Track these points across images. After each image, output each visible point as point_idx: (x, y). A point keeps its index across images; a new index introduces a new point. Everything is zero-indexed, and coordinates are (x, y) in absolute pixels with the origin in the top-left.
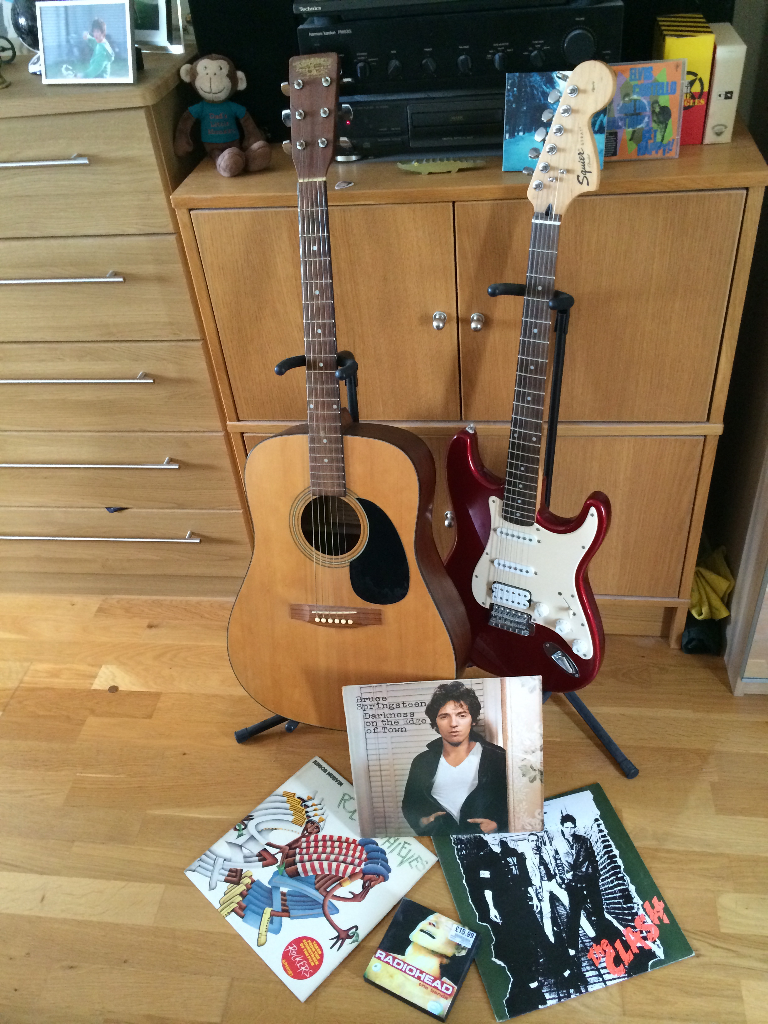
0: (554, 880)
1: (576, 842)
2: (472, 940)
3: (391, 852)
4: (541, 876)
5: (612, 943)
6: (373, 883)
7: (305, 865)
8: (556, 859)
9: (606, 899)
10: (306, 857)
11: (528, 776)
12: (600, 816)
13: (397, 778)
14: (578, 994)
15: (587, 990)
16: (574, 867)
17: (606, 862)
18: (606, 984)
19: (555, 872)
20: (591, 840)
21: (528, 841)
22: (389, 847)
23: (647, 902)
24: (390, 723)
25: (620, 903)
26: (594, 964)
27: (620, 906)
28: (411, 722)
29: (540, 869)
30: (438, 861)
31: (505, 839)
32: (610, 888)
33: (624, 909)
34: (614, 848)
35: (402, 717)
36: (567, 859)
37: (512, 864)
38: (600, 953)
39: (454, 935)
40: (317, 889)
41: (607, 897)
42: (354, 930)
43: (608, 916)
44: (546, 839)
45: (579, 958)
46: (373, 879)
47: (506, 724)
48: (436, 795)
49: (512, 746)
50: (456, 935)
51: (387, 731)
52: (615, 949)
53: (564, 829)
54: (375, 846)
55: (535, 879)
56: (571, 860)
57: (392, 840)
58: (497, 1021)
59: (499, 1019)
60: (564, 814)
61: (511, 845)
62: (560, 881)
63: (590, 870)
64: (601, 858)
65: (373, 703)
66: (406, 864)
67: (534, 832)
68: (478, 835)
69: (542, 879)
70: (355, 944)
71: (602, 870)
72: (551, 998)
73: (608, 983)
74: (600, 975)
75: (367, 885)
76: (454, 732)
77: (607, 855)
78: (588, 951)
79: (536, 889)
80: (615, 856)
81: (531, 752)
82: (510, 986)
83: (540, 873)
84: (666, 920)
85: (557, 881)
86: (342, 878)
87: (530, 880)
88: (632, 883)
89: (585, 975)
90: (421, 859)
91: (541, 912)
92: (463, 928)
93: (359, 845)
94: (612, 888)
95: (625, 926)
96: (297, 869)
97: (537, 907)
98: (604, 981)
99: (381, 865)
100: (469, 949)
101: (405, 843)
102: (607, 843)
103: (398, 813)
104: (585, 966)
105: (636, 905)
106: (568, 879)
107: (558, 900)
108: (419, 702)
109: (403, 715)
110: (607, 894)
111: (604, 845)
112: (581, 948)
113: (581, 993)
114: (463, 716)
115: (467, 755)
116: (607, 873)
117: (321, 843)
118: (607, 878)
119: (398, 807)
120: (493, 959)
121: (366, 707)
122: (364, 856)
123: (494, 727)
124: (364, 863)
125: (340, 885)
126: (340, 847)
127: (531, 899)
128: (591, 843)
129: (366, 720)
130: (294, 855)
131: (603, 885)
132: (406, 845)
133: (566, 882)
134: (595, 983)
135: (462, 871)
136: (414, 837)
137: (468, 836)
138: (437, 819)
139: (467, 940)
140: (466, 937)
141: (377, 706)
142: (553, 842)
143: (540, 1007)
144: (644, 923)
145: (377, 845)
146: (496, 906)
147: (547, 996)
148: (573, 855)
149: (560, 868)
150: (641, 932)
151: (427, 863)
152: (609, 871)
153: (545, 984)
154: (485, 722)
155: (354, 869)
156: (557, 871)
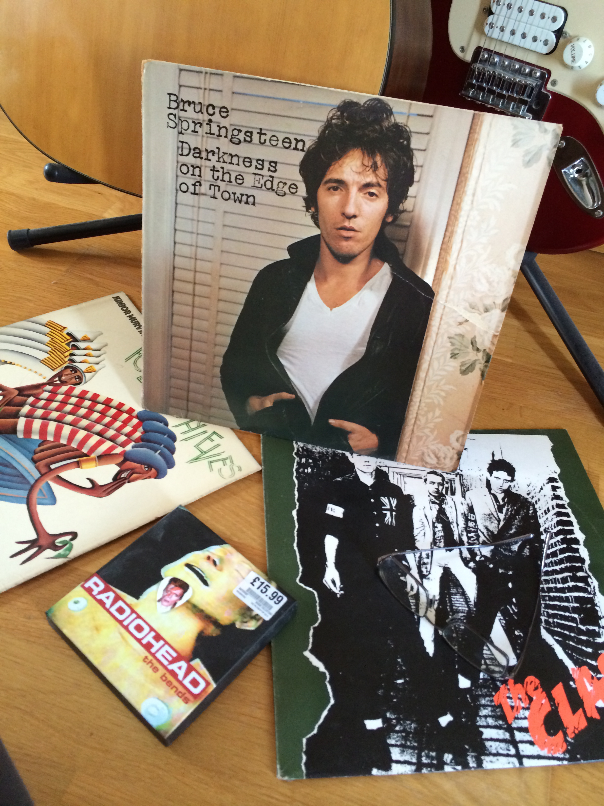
0: (456, 551)
1: (508, 503)
2: (276, 608)
3: (186, 440)
4: (434, 539)
5: (547, 688)
6: (135, 475)
7: (32, 422)
8: (467, 520)
9: (548, 606)
10: (39, 412)
11: (460, 360)
12: (559, 475)
13: (222, 306)
14: (459, 768)
15: (480, 764)
16: (499, 539)
17: (558, 547)
18: (521, 763)
19: (460, 539)
20: (536, 506)
21: (425, 480)
22: (184, 433)
24: (226, 177)
25: (573, 620)
26: (503, 717)
27: (574, 625)
28: (269, 185)
29: (434, 527)
30: (260, 472)
31: (385, 469)
32: (558, 590)
33: (581, 632)
34: (576, 527)
35: (252, 169)
36: (486, 523)
37: (388, 507)
38: (520, 699)
39: (245, 589)
40: (34, 461)
41: (551, 603)
42: (68, 538)
43: (546, 637)
44: (457, 486)
45: (476, 698)
46: (137, 470)
47: (452, 232)
48: (286, 359)
49: (450, 287)
50: (250, 591)
51: (218, 195)
52: (551, 699)
53: (492, 480)
54: (162, 425)
56: (493, 527)
57: (194, 424)
58: (279, 776)
59: (285, 773)
60: (496, 458)
62: (466, 554)
64: (551, 537)
65: (200, 117)
66: (205, 463)
67: (439, 471)
68: (340, 452)
69: (434, 542)
70: (60, 561)
71: (548, 556)
72: (402, 759)
73: (527, 763)
74: (514, 742)
75: (123, 476)
76: (345, 228)
77: (562, 537)
78: (497, 689)
80: (576, 541)
81: (482, 309)
82: (325, 713)
83: (435, 534)
85: (461, 553)
86: (86, 455)
87: (412, 540)
89: (482, 733)
90: (232, 462)
91: (418, 597)
92: (266, 583)
93: (137, 417)
94: (562, 590)
95: (578, 663)
96: (16, 424)
97: (412, 588)
98: (519, 757)
99: (160, 454)
100: (264, 621)
101: (215, 433)
102: (565, 518)
103: (213, 377)
104: (486, 717)
106: (482, 556)
107: (457, 584)
108: (292, 137)
109: (254, 163)
110: (552, 599)
111: (559, 519)
112: (484, 679)
113: (466, 766)
114: (372, 194)
115: (359, 289)
116: (556, 563)
117: (74, 400)
118: (556, 572)
119: (214, 366)
120: (307, 654)
121: (185, 125)
122: (138, 434)
123: (427, 232)
124: (133, 443)
125: (78, 464)
126: (103, 413)
127: (407, 570)
128: (535, 511)
129: (183, 159)
130: (22, 404)
131: (547, 582)
132: (214, 437)
133: (478, 558)
134: (498, 754)
135: (296, 496)
136: (232, 429)
137: (324, 450)
138: (278, 404)
139: (266, 604)
140: (267, 599)
141: (206, 128)
142: (467, 494)
143: (375, 771)
145: (166, 424)
146: (338, 565)
147: (395, 754)
148: (499, 521)
149: (472, 534)
151: (240, 469)
152: (561, 562)
153: (397, 728)
154: (412, 218)
155: (112, 448)
156: (465, 539)
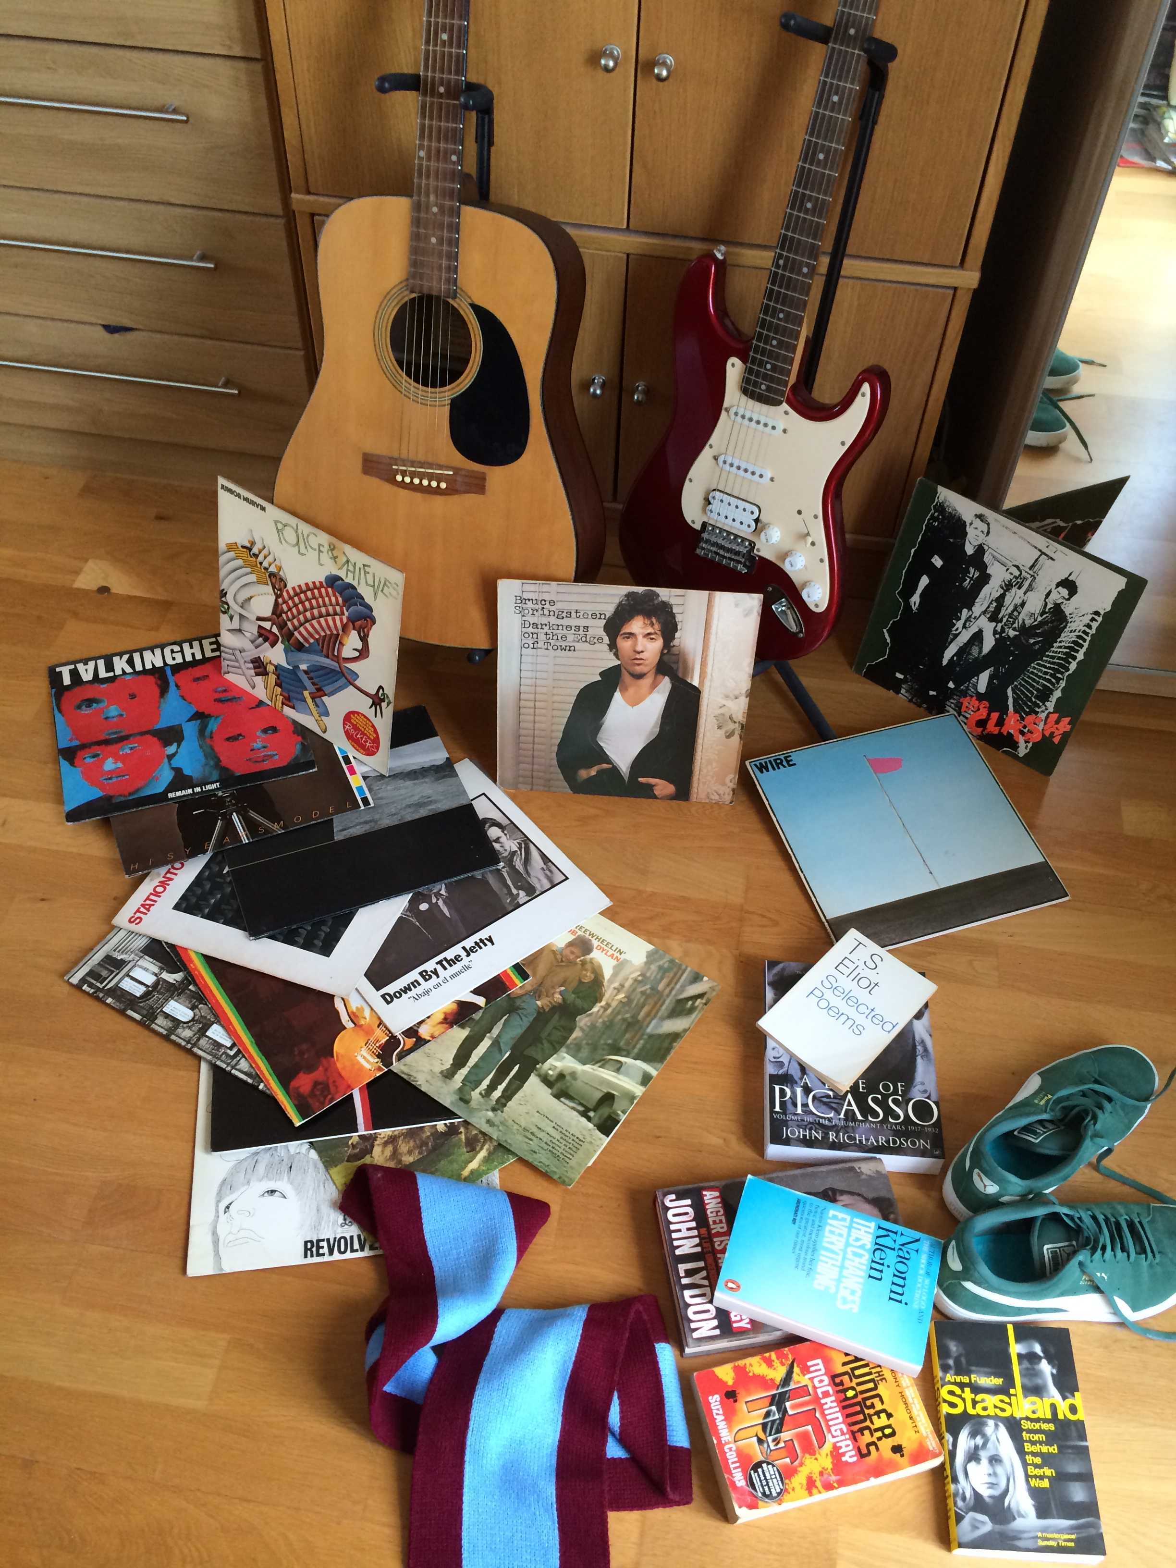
0: (994, 624)
1: (1051, 613)
4: (986, 610)
5: (990, 711)
8: (1015, 609)
12: (1104, 614)
16: (1024, 630)
17: (1060, 655)
19: (1002, 618)
20: (1069, 625)
21: (1008, 569)
23: (1056, 715)
25: (1032, 693)
26: (960, 708)
27: (1030, 695)
29: (991, 603)
31: (986, 548)
32: (1037, 675)
33: (1031, 701)
34: (1082, 651)
36: (1025, 617)
38: (974, 706)
43: (1010, 692)
44: (1026, 584)
45: (953, 694)
48: (604, 742)
52: (989, 715)
53: (1054, 592)
55: (977, 609)
56: (1028, 622)
60: (1070, 578)
61: (987, 558)
62: (999, 628)
63: (1037, 647)
64: (1060, 647)
69: (984, 613)
71: (1048, 656)
76: (637, 659)
78: (965, 697)
79: (970, 616)
80: (1075, 658)
82: (881, 659)
83: (988, 607)
84: (1056, 740)
85: (996, 626)
87: (973, 604)
88: (1062, 691)
91: (956, 636)
94: (1040, 677)
95: (1016, 711)
97: (957, 629)
102: (1081, 641)
104: (952, 703)
105: (1044, 708)
106: (1008, 635)
107: (981, 641)
110: (1029, 677)
114: (652, 639)
115: (650, 693)
116: (1049, 662)
118: (1045, 667)
120: (884, 631)
127: (959, 619)
128: (1065, 627)
131: (1034, 668)
133: (1004, 635)
135: (919, 540)
138: (599, 773)
142: (1029, 593)
144: (1035, 724)
146: (921, 596)
147: (903, 691)
148: (1035, 621)
149: (1011, 620)
150: (1025, 727)
152: (1053, 663)
156: (1005, 620)
